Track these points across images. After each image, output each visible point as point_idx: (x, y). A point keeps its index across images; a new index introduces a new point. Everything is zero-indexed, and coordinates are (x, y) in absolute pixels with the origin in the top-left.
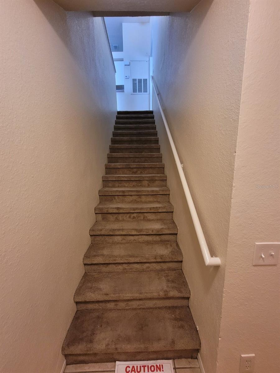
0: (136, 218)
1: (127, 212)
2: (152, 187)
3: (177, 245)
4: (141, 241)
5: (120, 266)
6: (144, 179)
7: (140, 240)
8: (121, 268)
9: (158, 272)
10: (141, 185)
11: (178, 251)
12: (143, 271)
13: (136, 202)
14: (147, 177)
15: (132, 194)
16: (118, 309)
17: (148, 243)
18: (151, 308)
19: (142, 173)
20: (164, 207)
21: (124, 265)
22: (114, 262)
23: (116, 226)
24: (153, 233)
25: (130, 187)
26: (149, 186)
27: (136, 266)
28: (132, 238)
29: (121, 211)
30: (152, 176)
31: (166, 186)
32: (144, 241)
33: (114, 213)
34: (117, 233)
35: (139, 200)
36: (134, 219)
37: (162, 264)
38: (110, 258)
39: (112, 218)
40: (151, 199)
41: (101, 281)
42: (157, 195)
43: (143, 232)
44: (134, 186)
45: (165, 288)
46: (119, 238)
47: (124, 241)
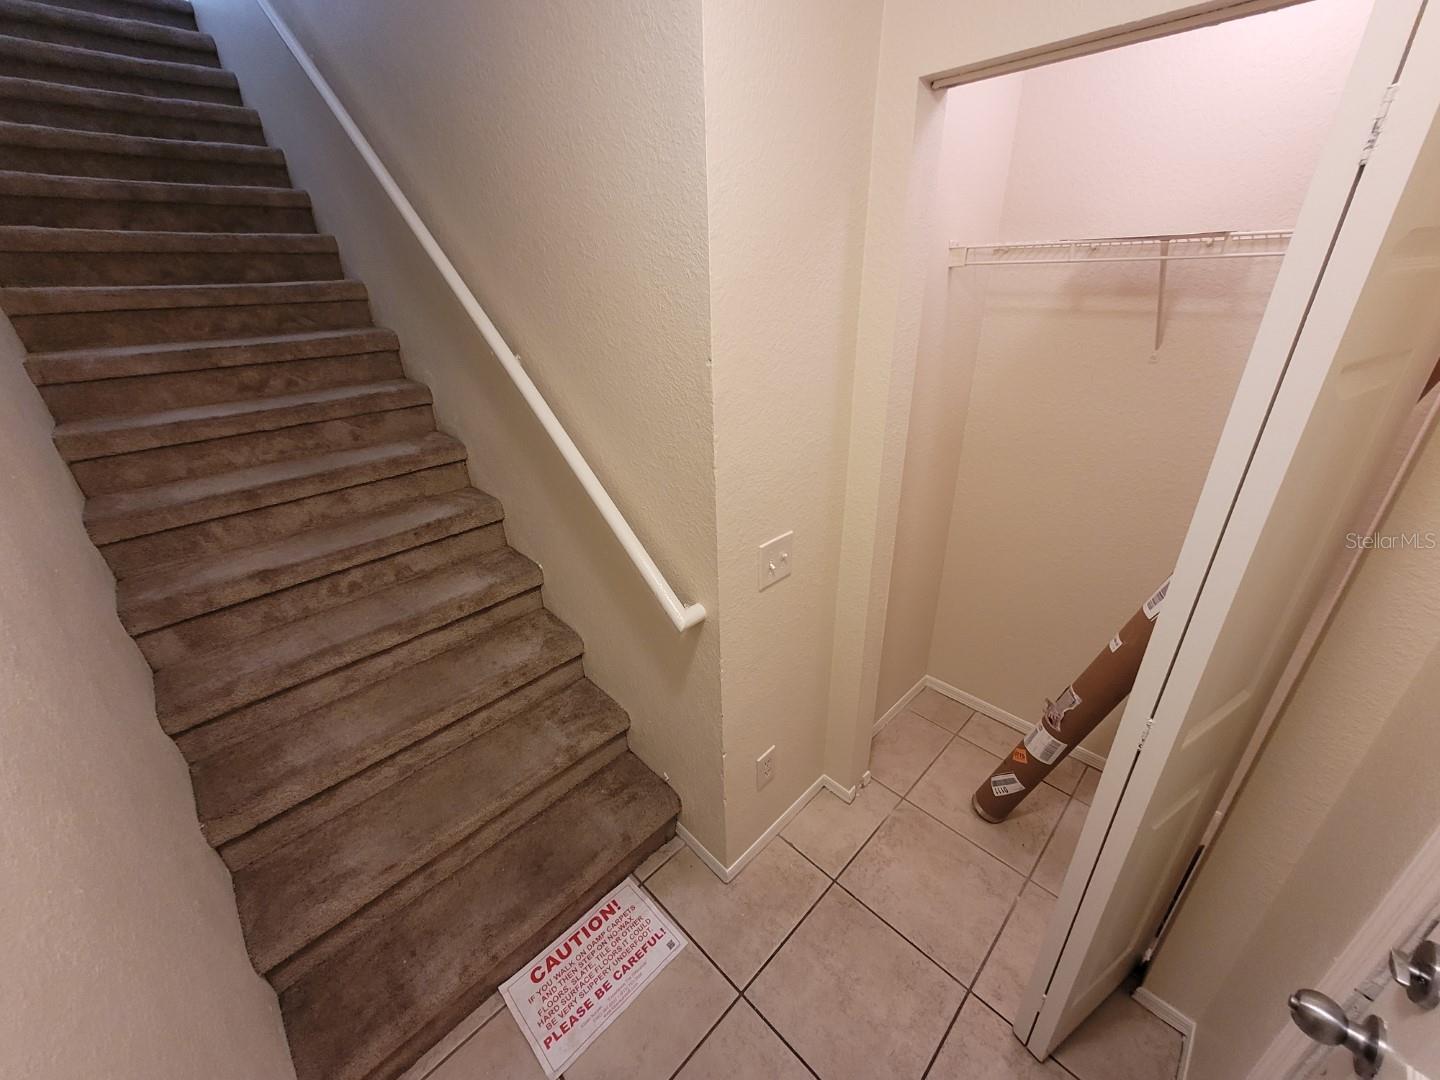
0: (365, 584)
1: (317, 574)
2: (374, 444)
3: (552, 617)
4: (425, 656)
5: (386, 769)
6: (326, 418)
7: (419, 656)
8: (393, 773)
9: (522, 717)
10: (318, 446)
11: (561, 632)
12: (475, 739)
13: (330, 524)
14: (342, 403)
15: (302, 496)
16: (441, 884)
17: (454, 652)
18: (540, 814)
19: (297, 384)
20: (469, 513)
21: (399, 758)
22: (359, 768)
23: (291, 647)
24: (463, 615)
25: (264, 462)
26: (358, 443)
27: (443, 739)
28: (385, 662)
29: (285, 581)
30: (361, 398)
31: (435, 430)
32: (434, 654)
33: (250, 601)
34: (317, 669)
35: (341, 510)
36: (358, 594)
37: (527, 691)
38: (336, 763)
39: (240, 625)
40: (395, 494)
41: (336, 852)
42: (418, 474)
43: (428, 623)
44: (284, 458)
45: (564, 742)
46: (330, 686)
47: (354, 687)
